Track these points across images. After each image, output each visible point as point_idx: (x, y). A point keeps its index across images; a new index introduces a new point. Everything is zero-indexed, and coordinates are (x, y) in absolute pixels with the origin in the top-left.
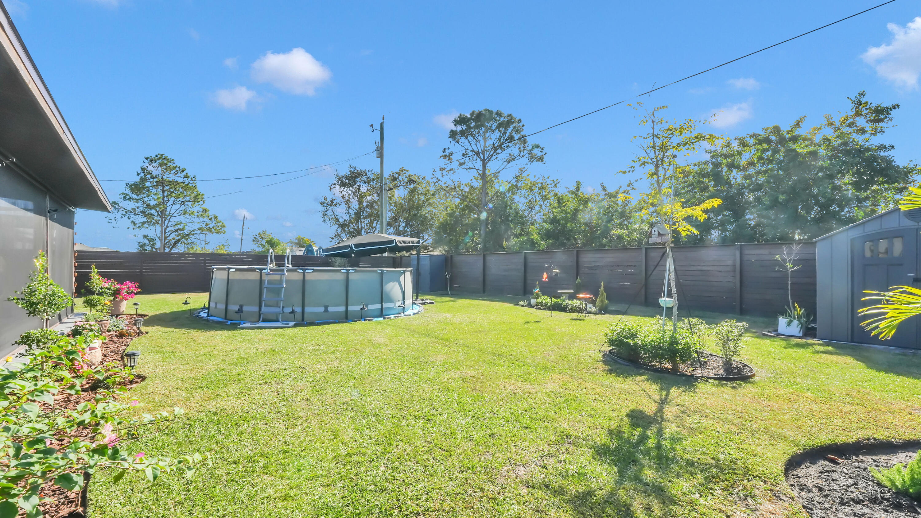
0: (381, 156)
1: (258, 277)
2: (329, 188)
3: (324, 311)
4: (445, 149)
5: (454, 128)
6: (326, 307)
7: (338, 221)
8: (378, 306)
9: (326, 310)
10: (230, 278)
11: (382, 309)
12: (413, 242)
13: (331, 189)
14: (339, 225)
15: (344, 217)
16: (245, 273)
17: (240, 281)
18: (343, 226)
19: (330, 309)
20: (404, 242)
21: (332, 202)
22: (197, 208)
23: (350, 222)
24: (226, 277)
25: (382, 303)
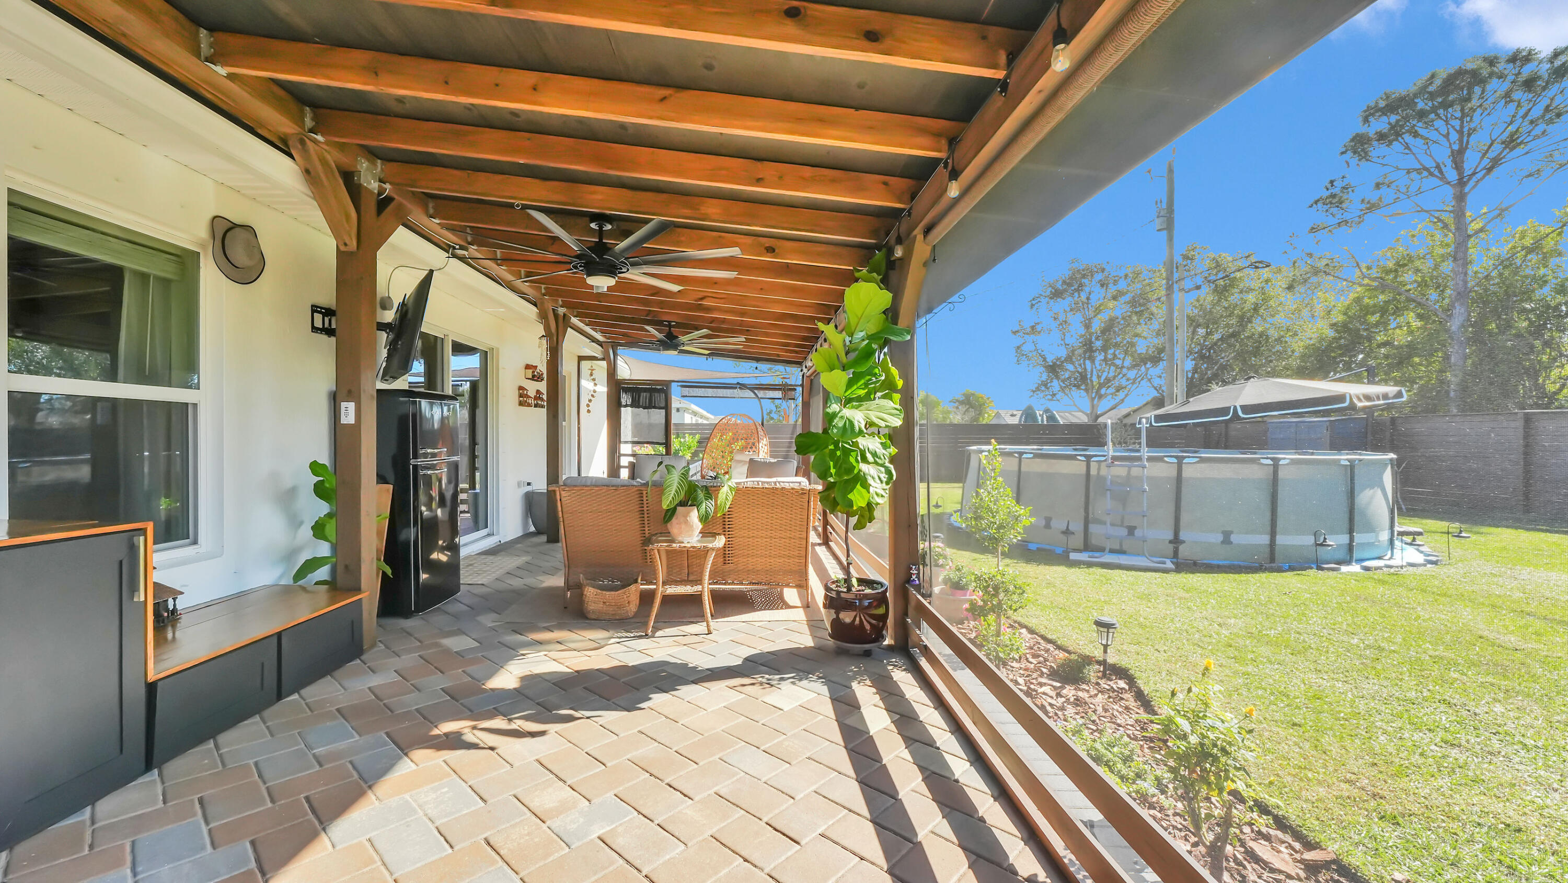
0: (1169, 226)
1: (1083, 470)
2: (1030, 304)
3: (1223, 542)
4: (1332, 182)
5: (1362, 129)
6: (1227, 535)
7: (1045, 360)
8: (1343, 538)
9: (1227, 541)
10: (1023, 469)
11: (1351, 545)
12: (1385, 396)
13: (1032, 305)
14: (1045, 367)
15: (1054, 352)
16: (1053, 461)
17: (1042, 475)
18: (1053, 369)
19: (1236, 539)
20: (1368, 398)
21: (1033, 328)
23: (1069, 359)
24: (1016, 468)
25: (1351, 531)
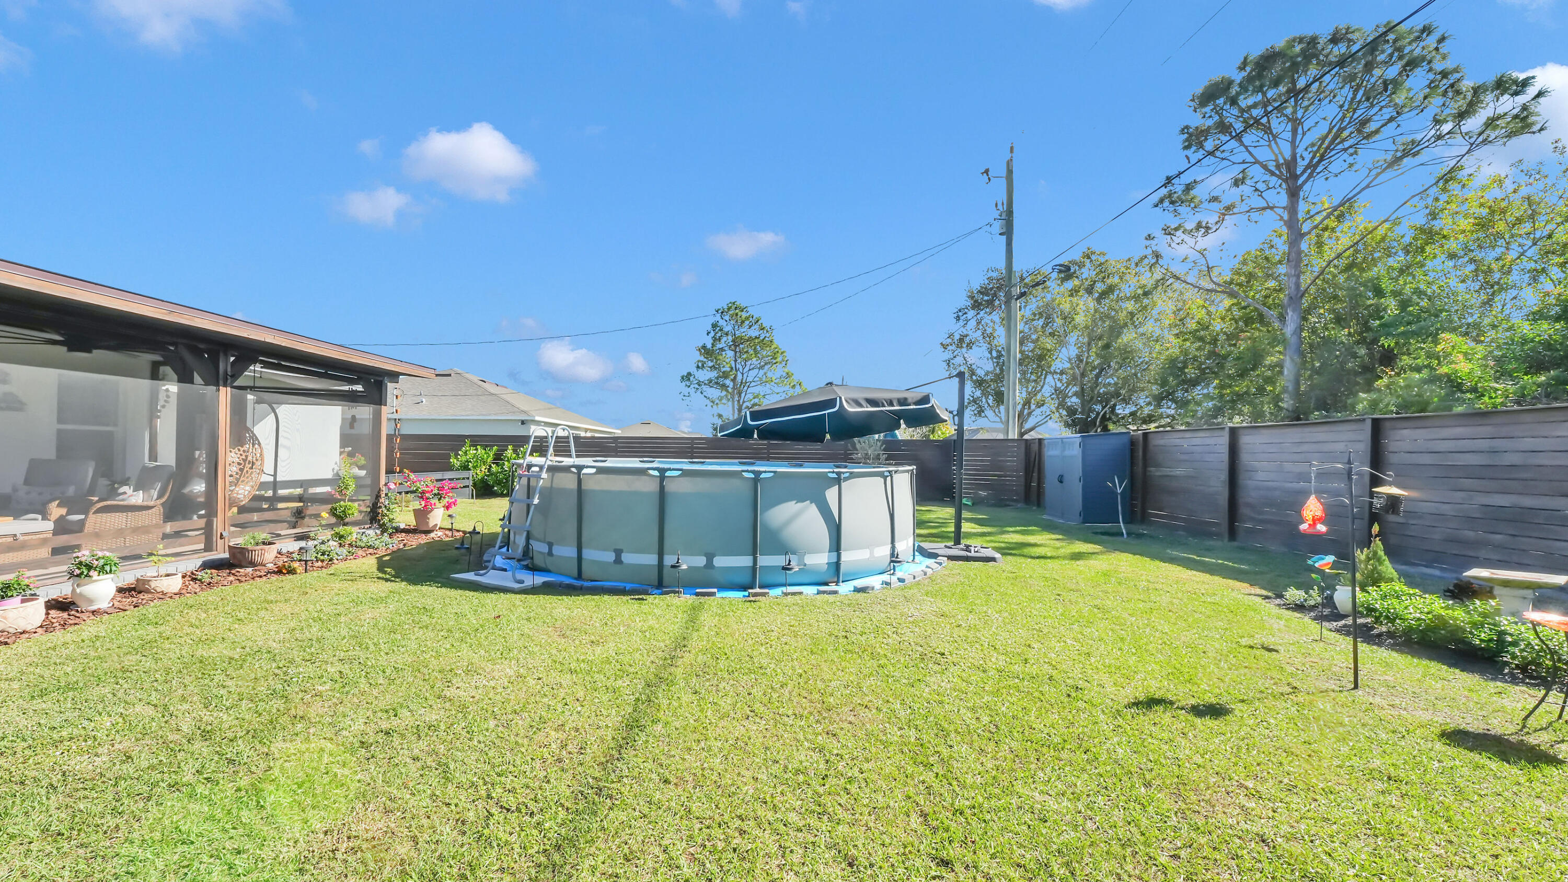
0: (1008, 230)
3: (615, 562)
6: (618, 553)
8: (745, 561)
9: (618, 561)
11: (754, 568)
19: (627, 558)
21: (961, 340)
22: (776, 372)
25: (754, 554)
